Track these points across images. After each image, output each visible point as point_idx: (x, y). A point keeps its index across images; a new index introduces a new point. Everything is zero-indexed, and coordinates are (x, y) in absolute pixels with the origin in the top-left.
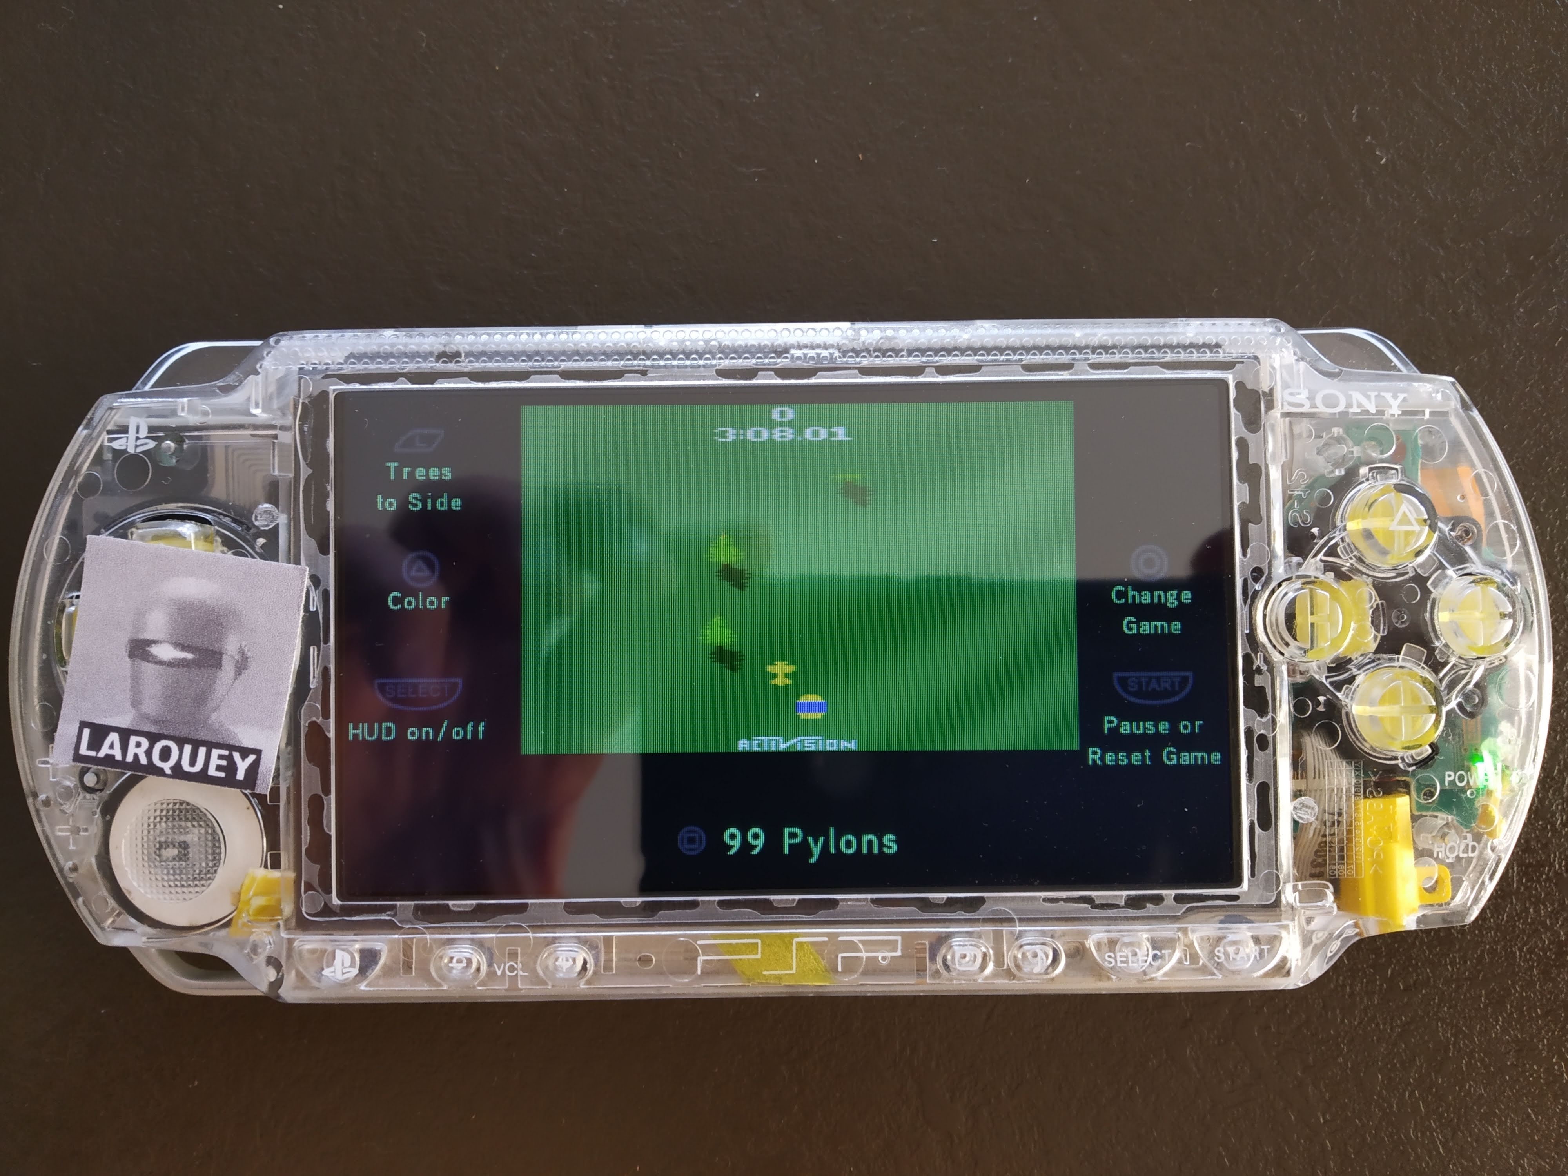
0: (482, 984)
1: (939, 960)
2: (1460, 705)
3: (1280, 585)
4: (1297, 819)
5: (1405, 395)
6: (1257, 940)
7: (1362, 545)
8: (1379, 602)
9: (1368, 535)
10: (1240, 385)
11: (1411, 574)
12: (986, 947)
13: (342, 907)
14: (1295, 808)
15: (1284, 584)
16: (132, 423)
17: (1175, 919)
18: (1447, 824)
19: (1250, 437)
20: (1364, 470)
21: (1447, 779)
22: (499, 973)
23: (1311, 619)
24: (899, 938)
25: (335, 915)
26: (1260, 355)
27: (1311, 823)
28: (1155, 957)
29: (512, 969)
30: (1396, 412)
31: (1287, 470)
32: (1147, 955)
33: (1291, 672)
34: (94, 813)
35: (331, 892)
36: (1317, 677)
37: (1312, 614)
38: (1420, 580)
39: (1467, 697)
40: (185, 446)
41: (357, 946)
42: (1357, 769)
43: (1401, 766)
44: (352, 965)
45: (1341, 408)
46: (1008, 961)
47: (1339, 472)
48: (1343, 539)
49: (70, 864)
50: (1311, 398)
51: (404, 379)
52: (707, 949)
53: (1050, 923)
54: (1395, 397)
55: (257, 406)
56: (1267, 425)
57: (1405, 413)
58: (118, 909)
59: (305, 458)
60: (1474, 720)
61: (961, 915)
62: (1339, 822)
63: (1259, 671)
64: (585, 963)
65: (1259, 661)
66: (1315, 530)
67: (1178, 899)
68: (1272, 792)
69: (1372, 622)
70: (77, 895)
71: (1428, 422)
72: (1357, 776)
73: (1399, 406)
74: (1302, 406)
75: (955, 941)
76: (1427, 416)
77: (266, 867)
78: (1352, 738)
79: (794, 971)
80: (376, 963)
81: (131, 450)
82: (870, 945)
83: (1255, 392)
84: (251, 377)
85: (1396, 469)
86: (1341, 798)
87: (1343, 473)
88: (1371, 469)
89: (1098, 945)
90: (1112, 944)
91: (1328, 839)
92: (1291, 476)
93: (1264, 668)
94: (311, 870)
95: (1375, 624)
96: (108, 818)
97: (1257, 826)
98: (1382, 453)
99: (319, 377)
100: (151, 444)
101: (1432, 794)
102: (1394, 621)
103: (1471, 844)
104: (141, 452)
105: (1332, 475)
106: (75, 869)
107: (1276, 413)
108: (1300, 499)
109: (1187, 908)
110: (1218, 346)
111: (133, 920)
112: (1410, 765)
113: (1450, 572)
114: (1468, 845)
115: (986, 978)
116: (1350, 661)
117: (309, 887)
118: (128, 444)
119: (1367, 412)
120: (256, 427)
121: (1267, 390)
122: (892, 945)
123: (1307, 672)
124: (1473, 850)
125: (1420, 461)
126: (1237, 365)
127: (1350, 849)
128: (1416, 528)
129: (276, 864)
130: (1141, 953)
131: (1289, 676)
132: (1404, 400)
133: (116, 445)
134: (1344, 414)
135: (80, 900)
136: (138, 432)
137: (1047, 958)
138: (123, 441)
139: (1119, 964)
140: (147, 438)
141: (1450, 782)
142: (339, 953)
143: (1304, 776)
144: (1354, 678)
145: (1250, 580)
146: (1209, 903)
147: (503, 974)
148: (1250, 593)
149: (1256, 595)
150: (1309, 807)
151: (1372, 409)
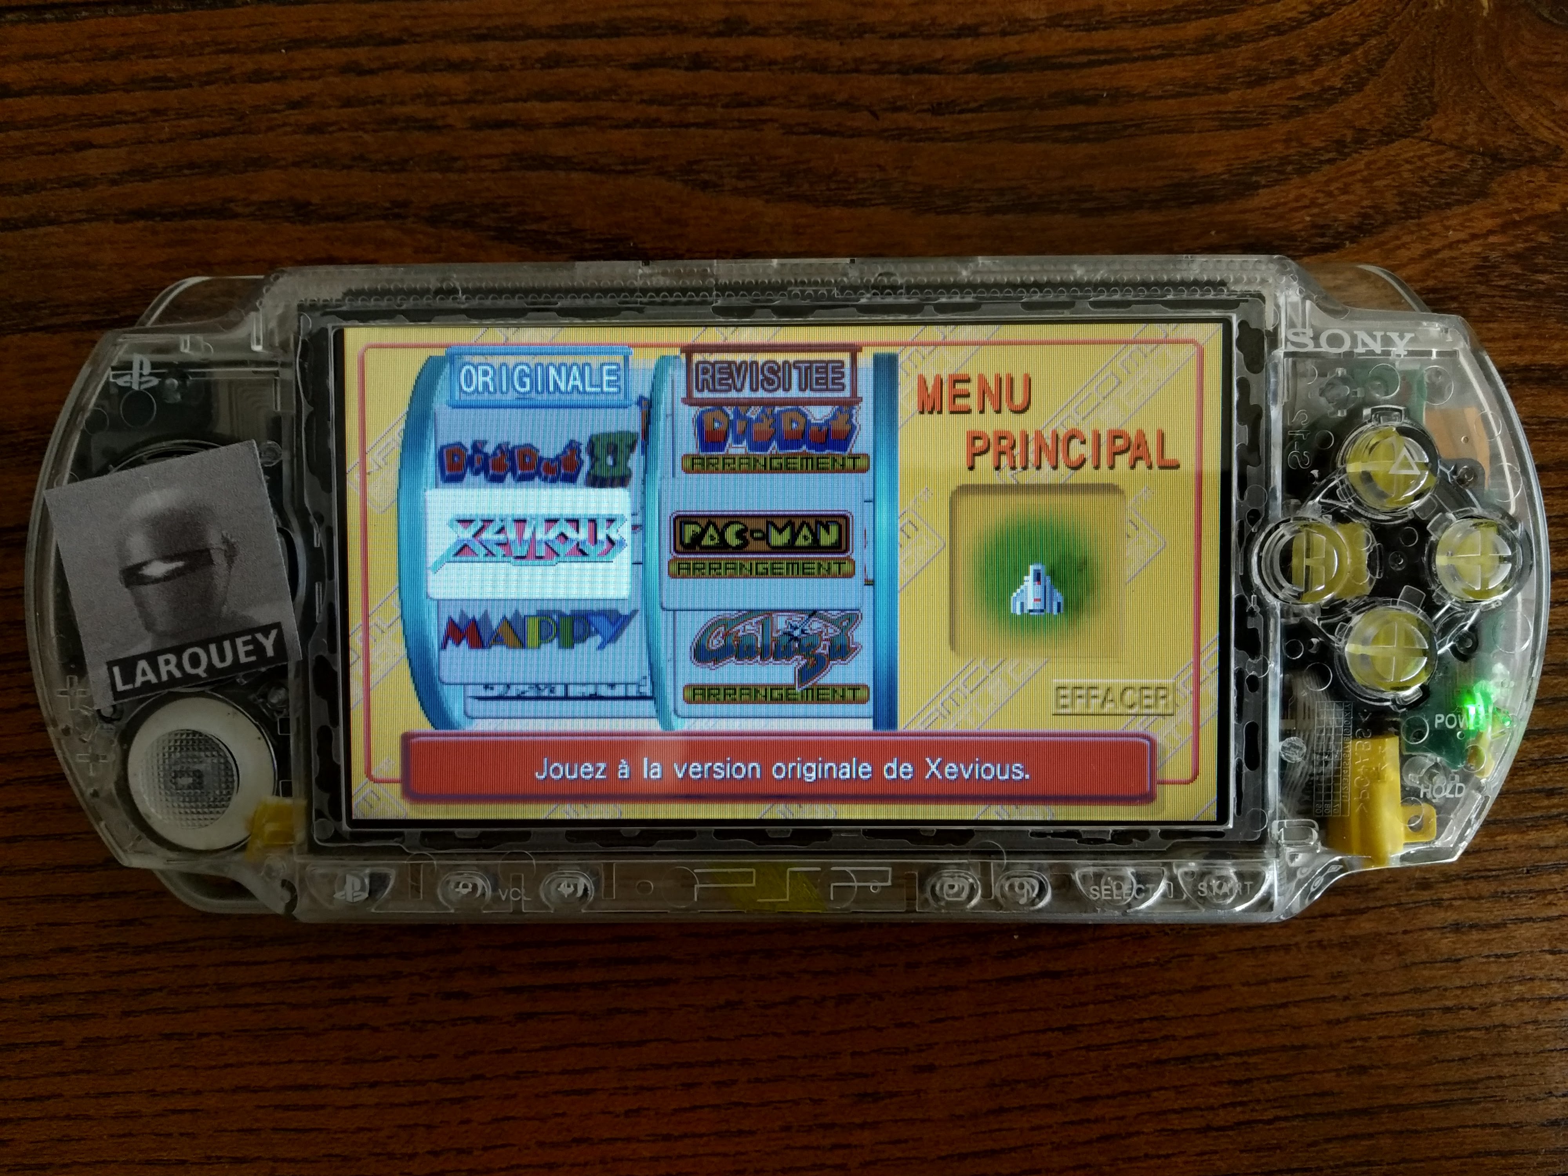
0: (488, 907)
1: (929, 889)
2: (1453, 648)
3: (1277, 527)
4: (1285, 759)
5: (1413, 335)
6: (1240, 876)
7: (1361, 488)
8: (1376, 544)
9: (1367, 477)
10: (1242, 325)
11: (1410, 517)
12: (972, 878)
13: (352, 834)
14: (1283, 748)
15: (1282, 527)
16: (136, 358)
17: (1161, 854)
18: (1436, 765)
19: (1252, 377)
20: (1367, 412)
21: (1437, 721)
22: (504, 898)
23: (1306, 562)
24: (890, 869)
25: (345, 841)
26: (1265, 292)
27: (1299, 763)
28: (1139, 891)
29: (516, 894)
30: (1403, 352)
31: (1289, 411)
32: (1132, 889)
33: (1285, 615)
34: (112, 742)
35: (340, 819)
36: (1310, 619)
37: (1308, 557)
38: (1419, 524)
39: (1462, 639)
40: (188, 383)
41: (368, 871)
42: (1347, 710)
43: (1392, 707)
44: (363, 889)
45: (1346, 348)
46: (995, 891)
47: (1341, 414)
48: (1342, 482)
49: (90, 791)
50: (1316, 338)
52: (703, 877)
53: (1038, 856)
54: (1402, 337)
55: (258, 343)
56: (1270, 366)
57: (1410, 353)
58: (138, 833)
59: (306, 396)
60: (1466, 665)
61: (952, 847)
62: (1327, 763)
63: (1252, 612)
64: (586, 890)
65: (1252, 605)
66: (1315, 473)
67: (1165, 835)
68: (1261, 732)
69: (1369, 566)
70: (99, 819)
71: (1435, 362)
72: (1347, 718)
73: (1406, 346)
74: (1306, 345)
75: (945, 873)
76: (1434, 356)
77: (278, 794)
78: (1343, 680)
79: (787, 899)
80: (386, 887)
81: (135, 387)
82: (863, 876)
83: (1259, 332)
84: (253, 314)
85: (1400, 411)
86: (1330, 738)
87: (1345, 414)
88: (1373, 411)
89: (1084, 878)
90: (1098, 877)
91: (1316, 778)
92: (1292, 417)
93: (1258, 610)
94: (321, 798)
95: (1371, 567)
96: (125, 747)
97: (1244, 766)
98: (1387, 394)
99: (318, 314)
100: (155, 382)
101: (1421, 736)
102: (1390, 563)
103: (1458, 785)
104: (147, 389)
105: (1334, 417)
106: (95, 794)
107: (1280, 352)
108: (1300, 439)
109: (1174, 846)
110: (1223, 283)
111: (153, 845)
112: (1400, 707)
113: (1451, 515)
114: (1455, 786)
115: (974, 908)
116: (1345, 603)
117: (320, 814)
118: (133, 381)
119: (1372, 353)
120: (258, 363)
121: (1271, 328)
122: (882, 876)
123: (1301, 614)
124: (1459, 792)
125: (1425, 403)
126: (1241, 304)
127: (1336, 789)
128: (1416, 471)
129: (287, 792)
130: (1125, 888)
131: (1282, 617)
132: (1412, 340)
133: (121, 382)
134: (1350, 354)
135: (102, 824)
136: (141, 368)
137: (1033, 890)
138: (127, 378)
139: (1104, 897)
140: (151, 374)
141: (1440, 724)
142: (349, 879)
143: (1294, 716)
144: (1348, 620)
145: (1246, 522)
146: (1195, 839)
147: (508, 898)
148: (1246, 535)
149: (1252, 538)
150: (1298, 747)
151: (1379, 351)
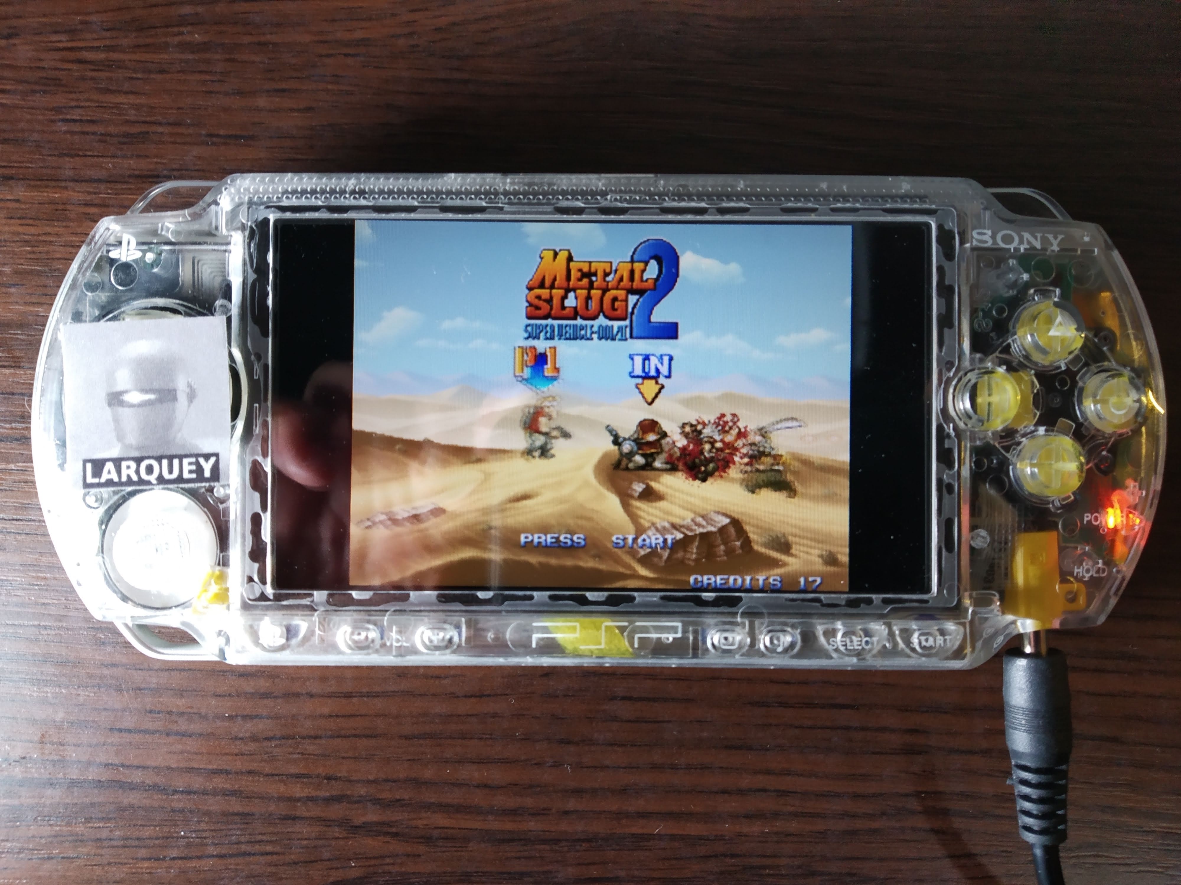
0: (376, 651)
1: (709, 641)
2: (1096, 466)
3: (966, 374)
4: (973, 544)
5: (1063, 236)
6: (942, 633)
8: (1039, 388)
10: (940, 227)
11: (1063, 368)
13: (275, 595)
14: (972, 538)
15: (969, 374)
16: (125, 238)
17: (883, 616)
18: (1084, 553)
19: (946, 264)
20: (1031, 292)
21: (1086, 519)
22: (388, 644)
23: (988, 399)
24: (679, 625)
25: (269, 600)
27: (984, 549)
28: (867, 643)
29: (398, 641)
30: (1056, 248)
31: (974, 288)
32: (861, 641)
33: (973, 439)
34: (94, 524)
35: (266, 584)
36: (992, 442)
37: (989, 395)
38: (1070, 374)
39: (1102, 460)
40: (163, 257)
41: (285, 623)
42: (1019, 510)
43: (1052, 510)
45: (1015, 244)
46: (759, 643)
47: (1012, 293)
48: (1014, 341)
50: (993, 237)
51: (324, 210)
52: (540, 630)
53: (791, 616)
54: (1056, 238)
57: (1062, 250)
59: (251, 267)
60: (1106, 477)
61: (725, 609)
62: (1005, 549)
63: (949, 436)
64: (451, 638)
65: (949, 429)
66: (993, 334)
67: (886, 602)
68: (956, 525)
69: (1034, 403)
71: (1079, 257)
72: (1019, 515)
73: (1058, 245)
74: (986, 242)
76: (1079, 252)
77: (219, 564)
78: (1016, 487)
79: (602, 646)
80: (298, 635)
81: (124, 259)
82: (659, 630)
84: (213, 207)
85: (1055, 291)
86: (1006, 531)
87: (1015, 292)
88: (1035, 291)
89: (825, 634)
90: (835, 632)
91: (996, 561)
92: (976, 294)
93: (952, 433)
94: (252, 567)
95: (1035, 405)
96: (104, 527)
97: (944, 550)
98: (1045, 279)
99: (262, 207)
101: (1073, 531)
102: (1050, 402)
103: (1102, 567)
104: (131, 261)
105: (1007, 295)
107: (967, 247)
108: (983, 310)
109: (892, 609)
110: (925, 197)
112: (1058, 509)
113: (1093, 369)
114: (1099, 568)
115: (743, 656)
116: (1016, 431)
117: (251, 580)
118: (121, 254)
120: (216, 243)
122: (674, 630)
123: (985, 438)
124: (1103, 573)
125: (1073, 286)
126: (939, 212)
129: (226, 562)
130: (856, 639)
131: (971, 441)
132: (1062, 239)
133: (113, 255)
134: (1017, 249)
135: (82, 588)
136: (129, 245)
137: (787, 641)
138: (118, 251)
139: (840, 648)
140: (136, 250)
141: (1088, 521)
143: (980, 515)
144: (1019, 443)
145: (944, 370)
146: (907, 605)
147: (391, 645)
148: (944, 379)
149: (949, 381)
150: (983, 537)
151: (1039, 246)
